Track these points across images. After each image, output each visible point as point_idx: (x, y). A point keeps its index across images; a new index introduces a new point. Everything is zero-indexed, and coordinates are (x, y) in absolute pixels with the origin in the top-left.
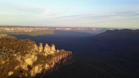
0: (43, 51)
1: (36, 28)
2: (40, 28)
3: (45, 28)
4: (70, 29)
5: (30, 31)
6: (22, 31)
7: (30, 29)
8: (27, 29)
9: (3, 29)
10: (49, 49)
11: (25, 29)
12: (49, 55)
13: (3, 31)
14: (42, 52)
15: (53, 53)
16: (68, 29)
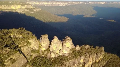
0: (48, 50)
1: (70, 3)
2: (73, 3)
3: (78, 3)
4: (104, 3)
5: (64, 5)
6: (57, 5)
7: (64, 3)
8: (62, 3)
9: (42, 3)
10: (59, 46)
11: (59, 3)
12: (60, 56)
13: (42, 5)
14: (46, 50)
15: (68, 52)
16: (102, 3)
